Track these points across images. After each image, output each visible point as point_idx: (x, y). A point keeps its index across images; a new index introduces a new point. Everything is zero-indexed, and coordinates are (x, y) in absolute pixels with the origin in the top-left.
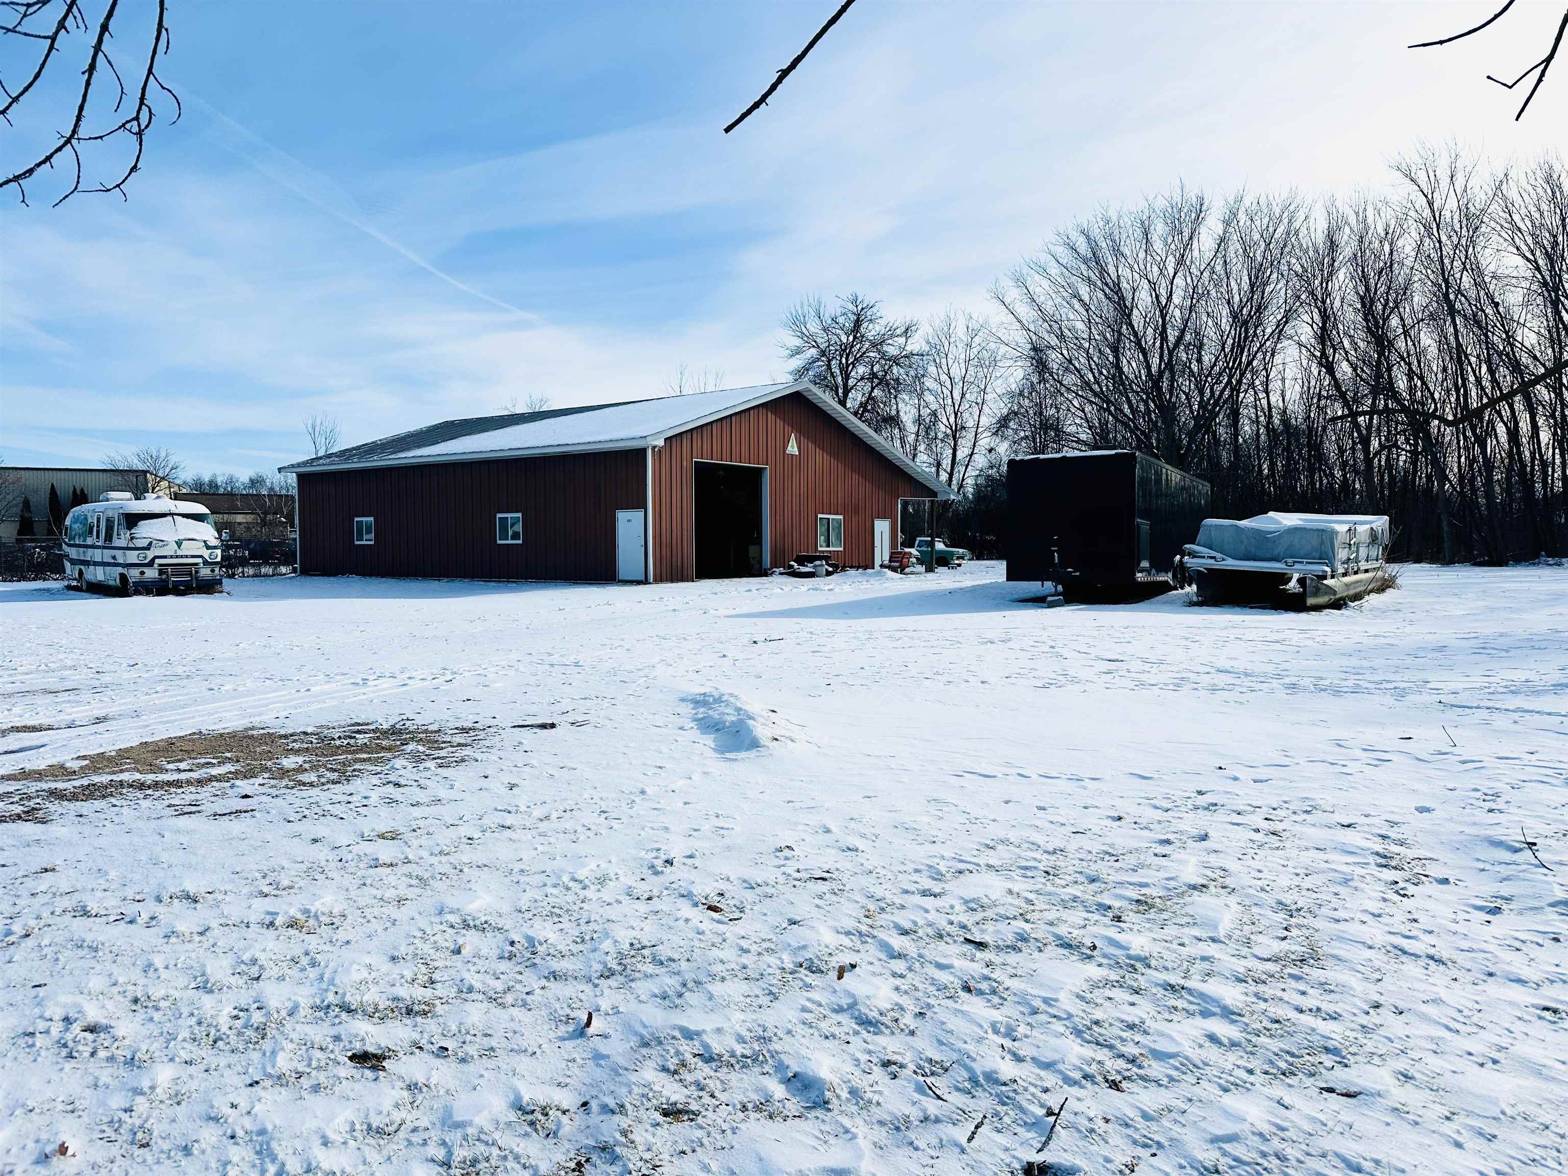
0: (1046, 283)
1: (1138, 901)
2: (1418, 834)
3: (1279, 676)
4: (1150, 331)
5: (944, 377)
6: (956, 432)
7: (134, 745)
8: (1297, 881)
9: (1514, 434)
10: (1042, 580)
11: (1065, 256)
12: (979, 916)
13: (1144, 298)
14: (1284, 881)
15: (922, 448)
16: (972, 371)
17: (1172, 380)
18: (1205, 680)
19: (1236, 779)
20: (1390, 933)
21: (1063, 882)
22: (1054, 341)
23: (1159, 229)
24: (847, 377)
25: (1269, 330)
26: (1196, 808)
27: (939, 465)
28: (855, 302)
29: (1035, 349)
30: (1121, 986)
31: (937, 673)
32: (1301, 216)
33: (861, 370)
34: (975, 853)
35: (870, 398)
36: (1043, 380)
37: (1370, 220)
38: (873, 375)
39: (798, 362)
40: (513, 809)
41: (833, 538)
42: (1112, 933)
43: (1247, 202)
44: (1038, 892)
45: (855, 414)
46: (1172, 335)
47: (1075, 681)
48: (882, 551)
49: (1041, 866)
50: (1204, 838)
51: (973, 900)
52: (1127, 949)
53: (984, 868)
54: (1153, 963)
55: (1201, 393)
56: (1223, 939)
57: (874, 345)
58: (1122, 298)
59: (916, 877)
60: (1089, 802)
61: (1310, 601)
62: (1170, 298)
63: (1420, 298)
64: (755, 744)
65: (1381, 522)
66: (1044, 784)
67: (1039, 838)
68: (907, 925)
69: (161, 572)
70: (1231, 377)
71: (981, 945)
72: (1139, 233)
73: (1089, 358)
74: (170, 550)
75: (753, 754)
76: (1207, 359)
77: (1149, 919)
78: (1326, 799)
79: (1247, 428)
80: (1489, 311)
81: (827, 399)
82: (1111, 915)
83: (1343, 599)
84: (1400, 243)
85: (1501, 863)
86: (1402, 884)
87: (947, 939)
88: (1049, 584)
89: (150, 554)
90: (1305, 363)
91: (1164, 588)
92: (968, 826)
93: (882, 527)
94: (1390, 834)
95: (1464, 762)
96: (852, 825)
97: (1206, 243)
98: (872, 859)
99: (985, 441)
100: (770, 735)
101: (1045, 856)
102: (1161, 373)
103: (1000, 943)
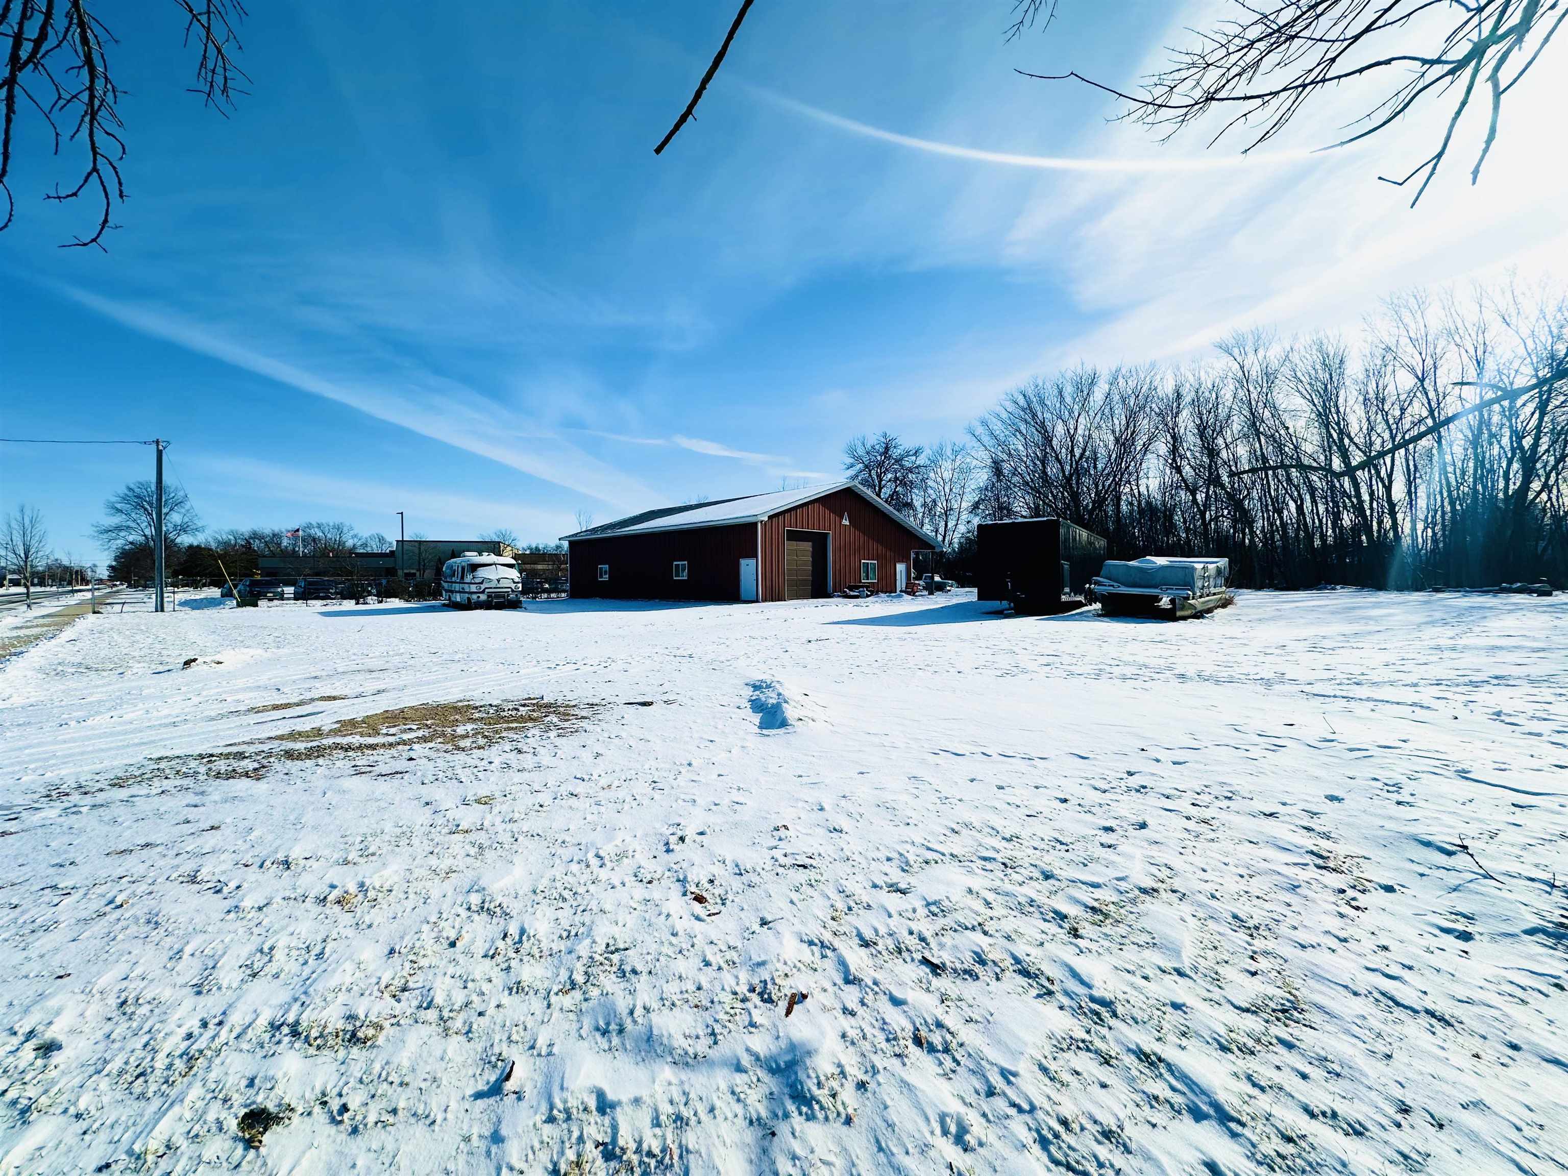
0: (999, 423)
1: (1093, 909)
2: (1339, 826)
3: (1170, 669)
4: (1064, 450)
5: (939, 479)
6: (947, 513)
7: (378, 712)
8: (1242, 885)
9: (1300, 509)
10: (1001, 600)
11: (1011, 407)
12: (941, 922)
13: (1060, 429)
14: (1232, 885)
15: (927, 521)
16: (956, 475)
17: (1078, 479)
18: (1117, 671)
19: (1158, 761)
20: (1368, 969)
21: (1020, 878)
22: (1005, 457)
23: (1068, 390)
24: (880, 481)
25: (1138, 448)
26: (1129, 789)
27: (937, 531)
28: (885, 436)
29: (994, 462)
30: (1088, 1050)
31: (928, 665)
32: (1158, 377)
33: (889, 476)
34: (942, 838)
35: (895, 492)
36: (999, 480)
37: (1203, 379)
38: (896, 479)
39: (852, 472)
40: (586, 777)
41: (870, 575)
42: (1068, 955)
43: (1124, 371)
44: (996, 891)
45: (886, 501)
46: (1077, 452)
47: (1024, 671)
48: (901, 582)
49: (998, 857)
50: (1143, 826)
51: (934, 903)
52: (1090, 987)
53: (948, 856)
54: (1120, 1010)
55: (1097, 486)
56: (1188, 972)
57: (897, 461)
58: (1046, 431)
59: (886, 867)
60: (1040, 782)
61: (1179, 614)
62: (1076, 429)
63: (1237, 424)
64: (784, 724)
65: (1223, 562)
66: (1002, 762)
67: (998, 823)
68: (868, 934)
69: (489, 596)
70: (1115, 476)
71: (936, 969)
72: (1056, 392)
73: (1027, 467)
74: (493, 585)
75: (781, 731)
76: (1100, 466)
77: (1105, 934)
78: (1242, 784)
79: (1124, 508)
80: (1282, 432)
81: (869, 493)
82: (1066, 925)
83: (1200, 612)
84: (1222, 392)
85: (1438, 868)
86: (1351, 893)
87: (905, 955)
88: (1005, 603)
89: (483, 587)
90: (1161, 467)
91: (1079, 605)
92: (940, 807)
93: (901, 568)
94: (1314, 826)
95: (1351, 750)
96: (843, 802)
97: (1098, 396)
98: (852, 844)
99: (964, 516)
100: (797, 717)
101: (1004, 843)
102: (1071, 475)
103: (958, 966)
